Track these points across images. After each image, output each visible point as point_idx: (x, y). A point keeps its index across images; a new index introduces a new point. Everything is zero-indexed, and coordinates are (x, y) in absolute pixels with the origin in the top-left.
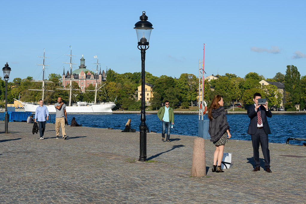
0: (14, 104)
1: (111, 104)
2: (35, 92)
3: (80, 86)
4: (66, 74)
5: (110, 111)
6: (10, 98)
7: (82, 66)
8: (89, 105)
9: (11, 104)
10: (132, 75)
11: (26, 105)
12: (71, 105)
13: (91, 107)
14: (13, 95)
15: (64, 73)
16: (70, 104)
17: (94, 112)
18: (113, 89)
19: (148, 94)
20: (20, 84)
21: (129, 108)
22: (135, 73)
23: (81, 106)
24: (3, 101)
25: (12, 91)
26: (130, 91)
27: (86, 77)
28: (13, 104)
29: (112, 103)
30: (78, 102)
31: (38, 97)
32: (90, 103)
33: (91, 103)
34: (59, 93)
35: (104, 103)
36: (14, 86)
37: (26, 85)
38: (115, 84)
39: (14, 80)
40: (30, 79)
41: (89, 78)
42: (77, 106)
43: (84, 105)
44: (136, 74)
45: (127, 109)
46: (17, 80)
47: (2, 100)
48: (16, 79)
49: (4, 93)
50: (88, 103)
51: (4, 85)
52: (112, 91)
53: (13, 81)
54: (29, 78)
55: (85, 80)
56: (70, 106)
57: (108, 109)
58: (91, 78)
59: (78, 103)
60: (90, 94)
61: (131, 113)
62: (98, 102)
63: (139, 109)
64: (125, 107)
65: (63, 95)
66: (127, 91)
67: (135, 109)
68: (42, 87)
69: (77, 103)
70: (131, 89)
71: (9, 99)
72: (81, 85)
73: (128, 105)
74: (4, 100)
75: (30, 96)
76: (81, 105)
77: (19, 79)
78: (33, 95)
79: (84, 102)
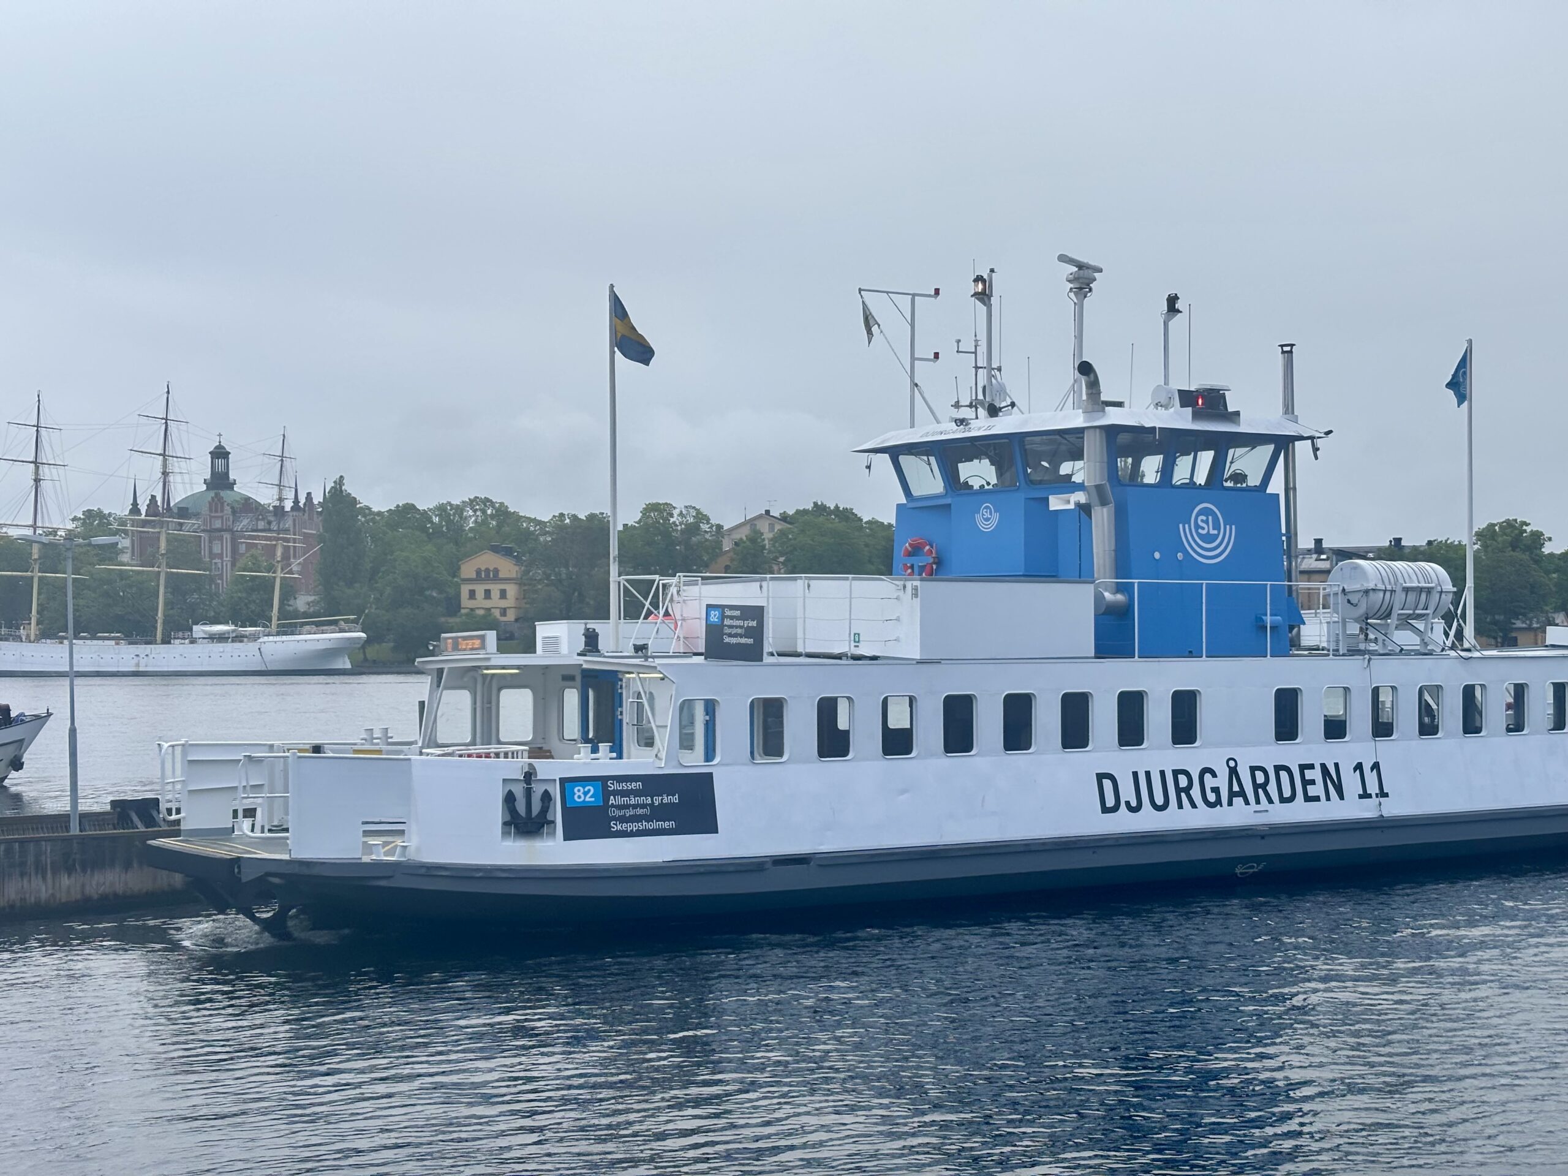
1: (345, 635)
5: (343, 662)
7: (218, 480)
8: (244, 638)
12: (166, 640)
13: (253, 647)
15: (135, 504)
16: (159, 634)
17: (269, 669)
19: (504, 592)
23: (209, 644)
27: (234, 520)
32: (248, 630)
33: (254, 631)
35: (312, 628)
42: (191, 642)
43: (222, 639)
50: (242, 630)
55: (227, 535)
56: (159, 642)
59: (198, 630)
69: (191, 630)
72: (212, 557)
76: (211, 640)
79: (222, 626)
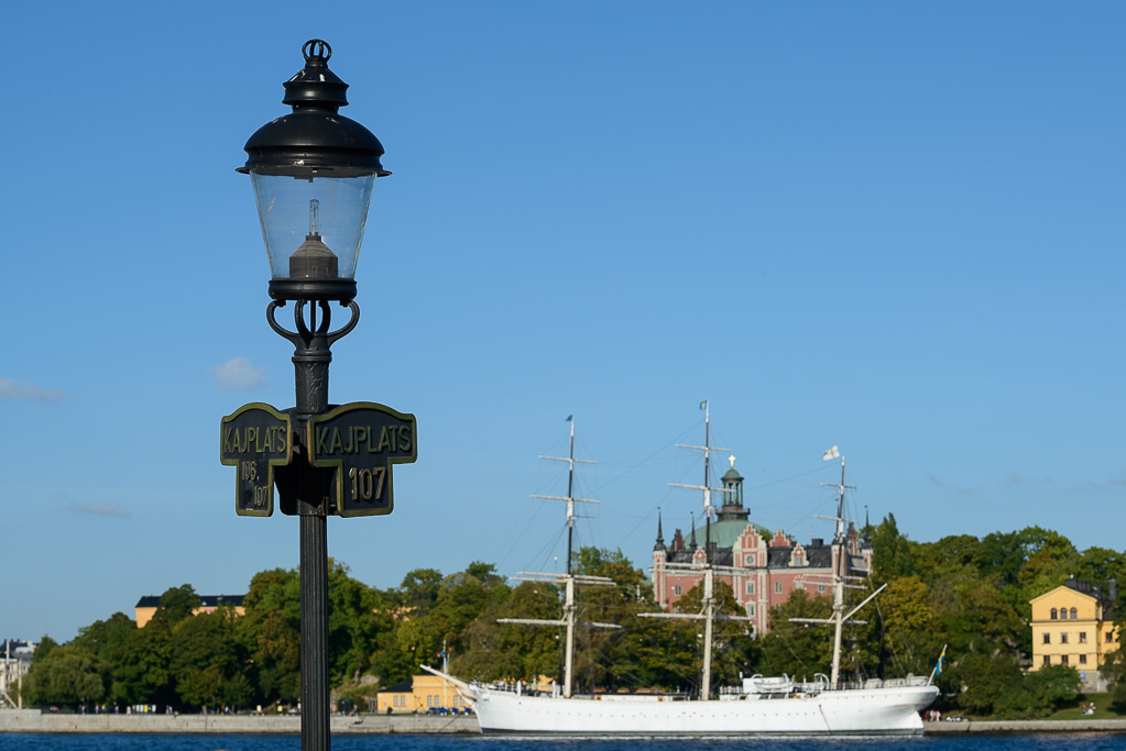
0: (411, 690)
1: (917, 689)
2: (524, 629)
3: (739, 602)
4: (668, 543)
5: (914, 722)
6: (394, 666)
7: (731, 510)
8: (802, 695)
9: (399, 695)
10: (979, 544)
11: (485, 696)
12: (715, 695)
13: (812, 703)
14: (404, 648)
15: (660, 541)
16: (706, 689)
17: (833, 728)
18: (913, 613)
19: (1083, 635)
20: (434, 597)
21: (998, 706)
22: (991, 538)
23: (763, 701)
24: (356, 679)
25: (400, 632)
26: (995, 620)
27: (769, 558)
28: (407, 695)
29: (920, 680)
30: (746, 682)
31: (536, 657)
32: (805, 685)
33: (813, 686)
34: (648, 637)
35: (876, 681)
36: (408, 610)
37: (469, 602)
38: (922, 587)
39: (409, 581)
40: (480, 575)
41: (784, 562)
42: (743, 698)
43: (778, 695)
44: (996, 542)
45: (985, 712)
46: (421, 578)
47: (353, 676)
48: (418, 574)
49: (361, 640)
50: (798, 685)
51: (362, 605)
52: (906, 624)
53: (404, 585)
54: (479, 571)
55: (762, 574)
56: (706, 698)
57: (901, 710)
58: (791, 564)
59: (749, 684)
60: (796, 639)
61: (1010, 732)
62: (848, 678)
63: (1048, 711)
64: (978, 703)
65: (664, 644)
66: (984, 621)
67: (1029, 710)
68: (565, 608)
69: (741, 685)
70: (1000, 612)
71: (386, 670)
72: (746, 598)
73: (991, 689)
74: (360, 676)
75: (499, 653)
76: (764, 696)
77: (432, 576)
78: (512, 646)
79: (776, 680)
